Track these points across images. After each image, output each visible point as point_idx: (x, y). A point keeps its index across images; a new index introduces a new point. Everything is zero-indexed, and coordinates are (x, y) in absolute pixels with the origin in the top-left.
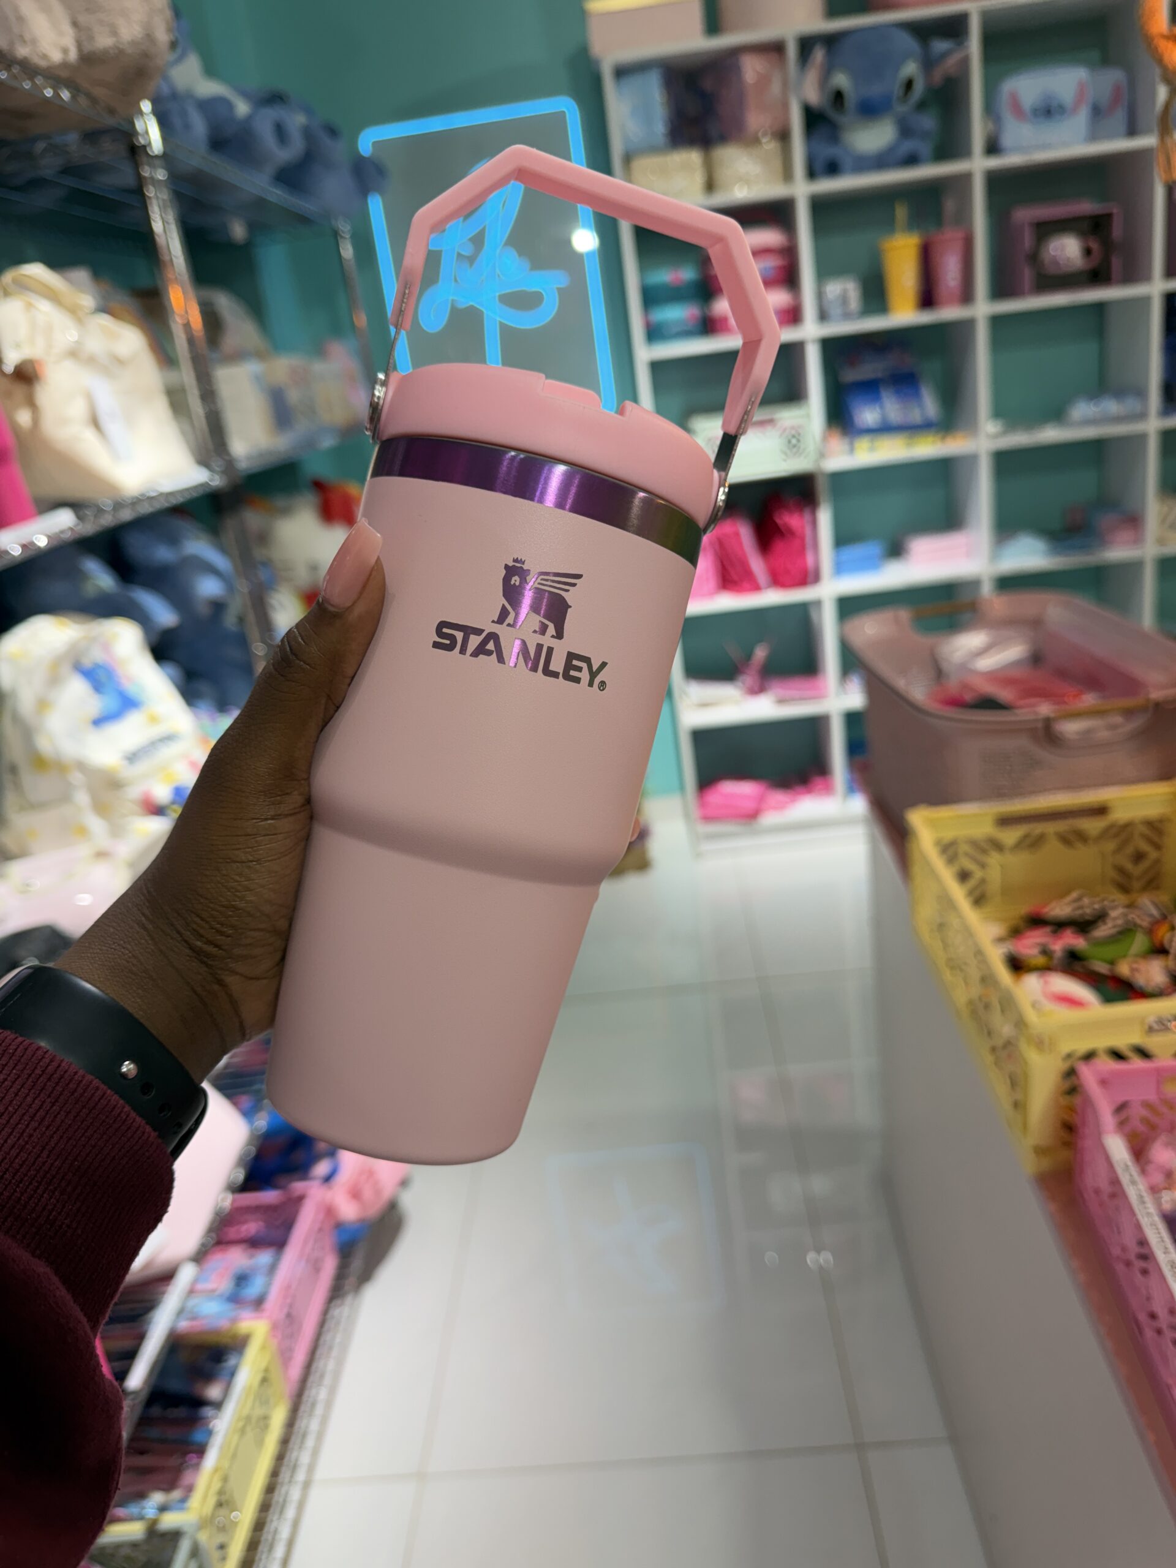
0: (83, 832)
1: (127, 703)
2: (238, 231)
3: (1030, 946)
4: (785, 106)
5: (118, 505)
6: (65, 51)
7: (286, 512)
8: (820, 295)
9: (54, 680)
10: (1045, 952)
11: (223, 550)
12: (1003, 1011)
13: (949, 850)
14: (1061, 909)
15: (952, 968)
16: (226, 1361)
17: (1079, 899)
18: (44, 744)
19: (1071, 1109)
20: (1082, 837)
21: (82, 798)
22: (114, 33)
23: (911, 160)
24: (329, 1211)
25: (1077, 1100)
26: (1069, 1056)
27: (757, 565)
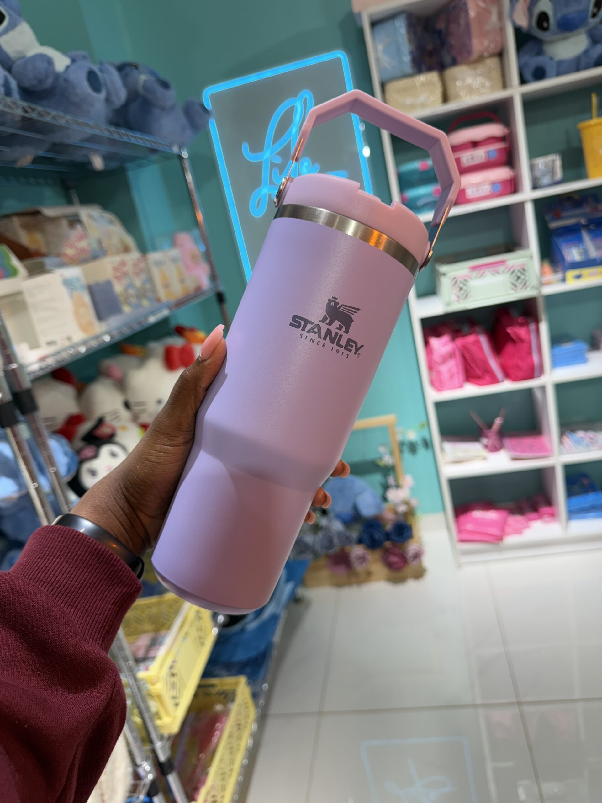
27: (494, 364)
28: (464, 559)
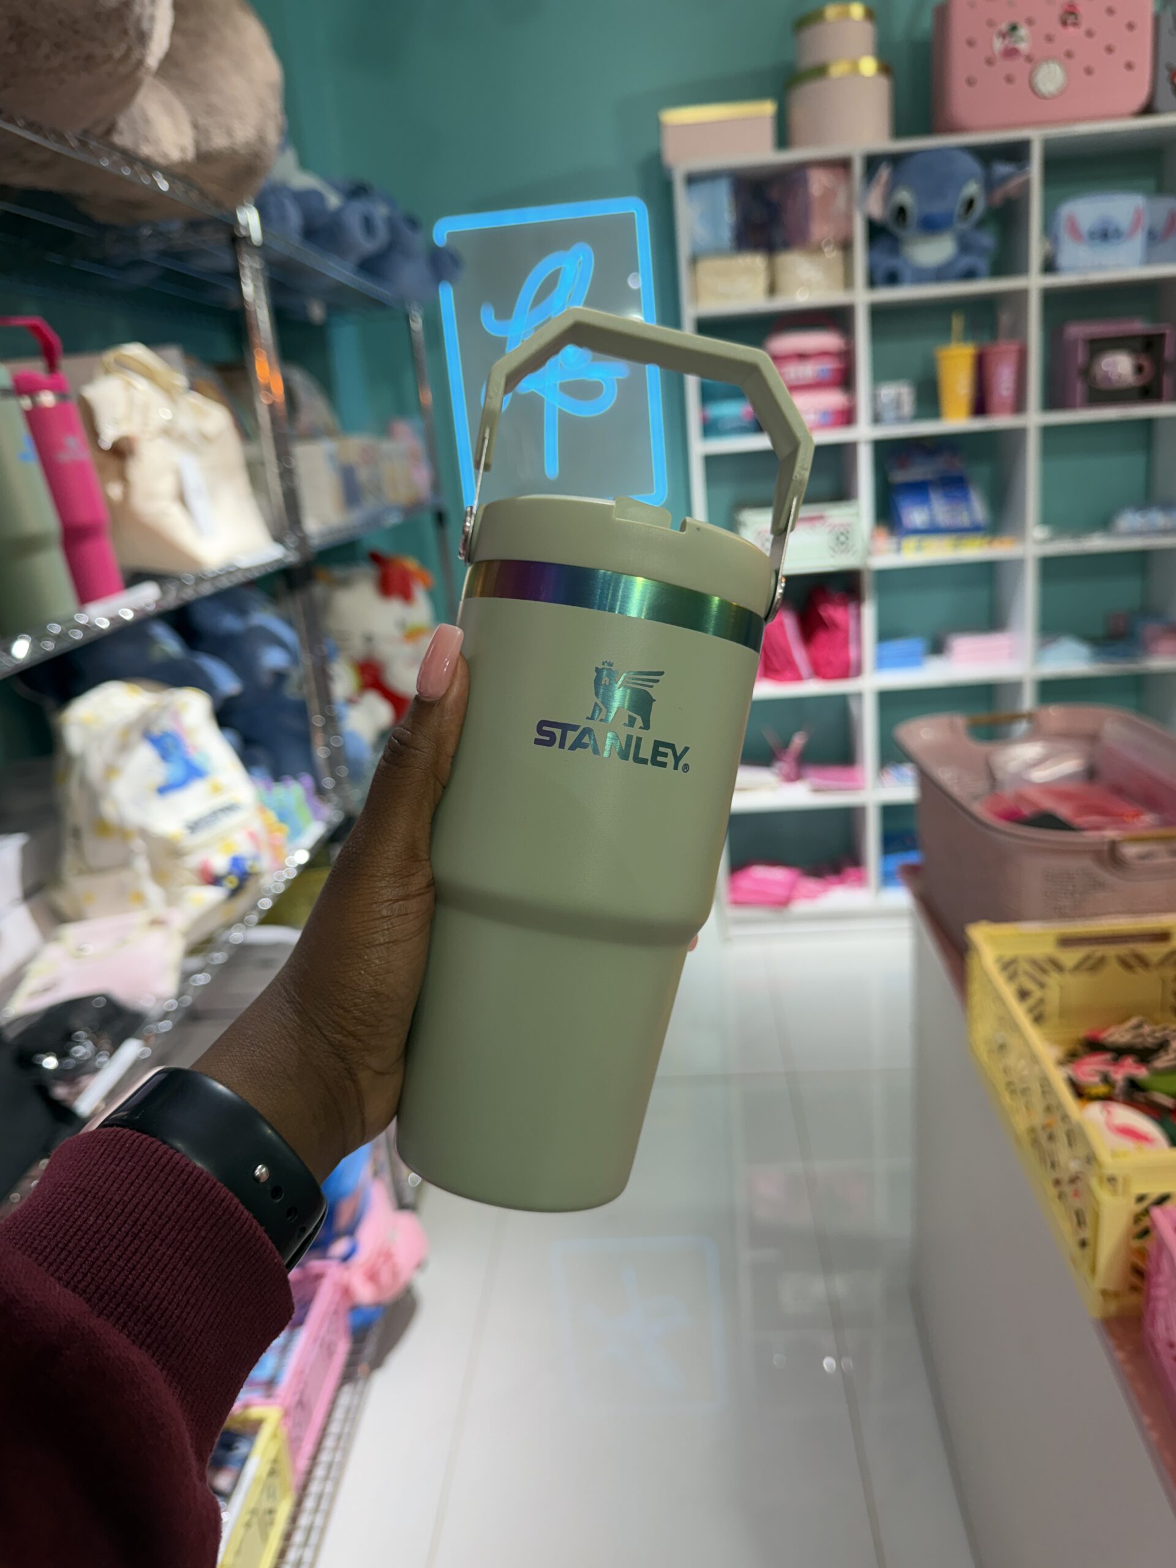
0: (139, 898)
1: (193, 772)
2: (317, 312)
3: (1091, 1070)
4: (849, 218)
5: (200, 579)
6: (183, 150)
7: (344, 583)
8: (875, 398)
9: (124, 747)
10: (1106, 1079)
11: (290, 623)
12: (1070, 1144)
13: (1009, 967)
14: (1119, 1035)
15: (1013, 1092)
16: (237, 1448)
17: (1139, 1026)
18: (109, 810)
19: (1142, 1253)
20: (1143, 961)
21: (142, 865)
22: (229, 133)
23: (970, 275)
24: (346, 1292)
25: (1148, 1243)
26: (1141, 1199)
27: (800, 655)
28: (735, 931)
